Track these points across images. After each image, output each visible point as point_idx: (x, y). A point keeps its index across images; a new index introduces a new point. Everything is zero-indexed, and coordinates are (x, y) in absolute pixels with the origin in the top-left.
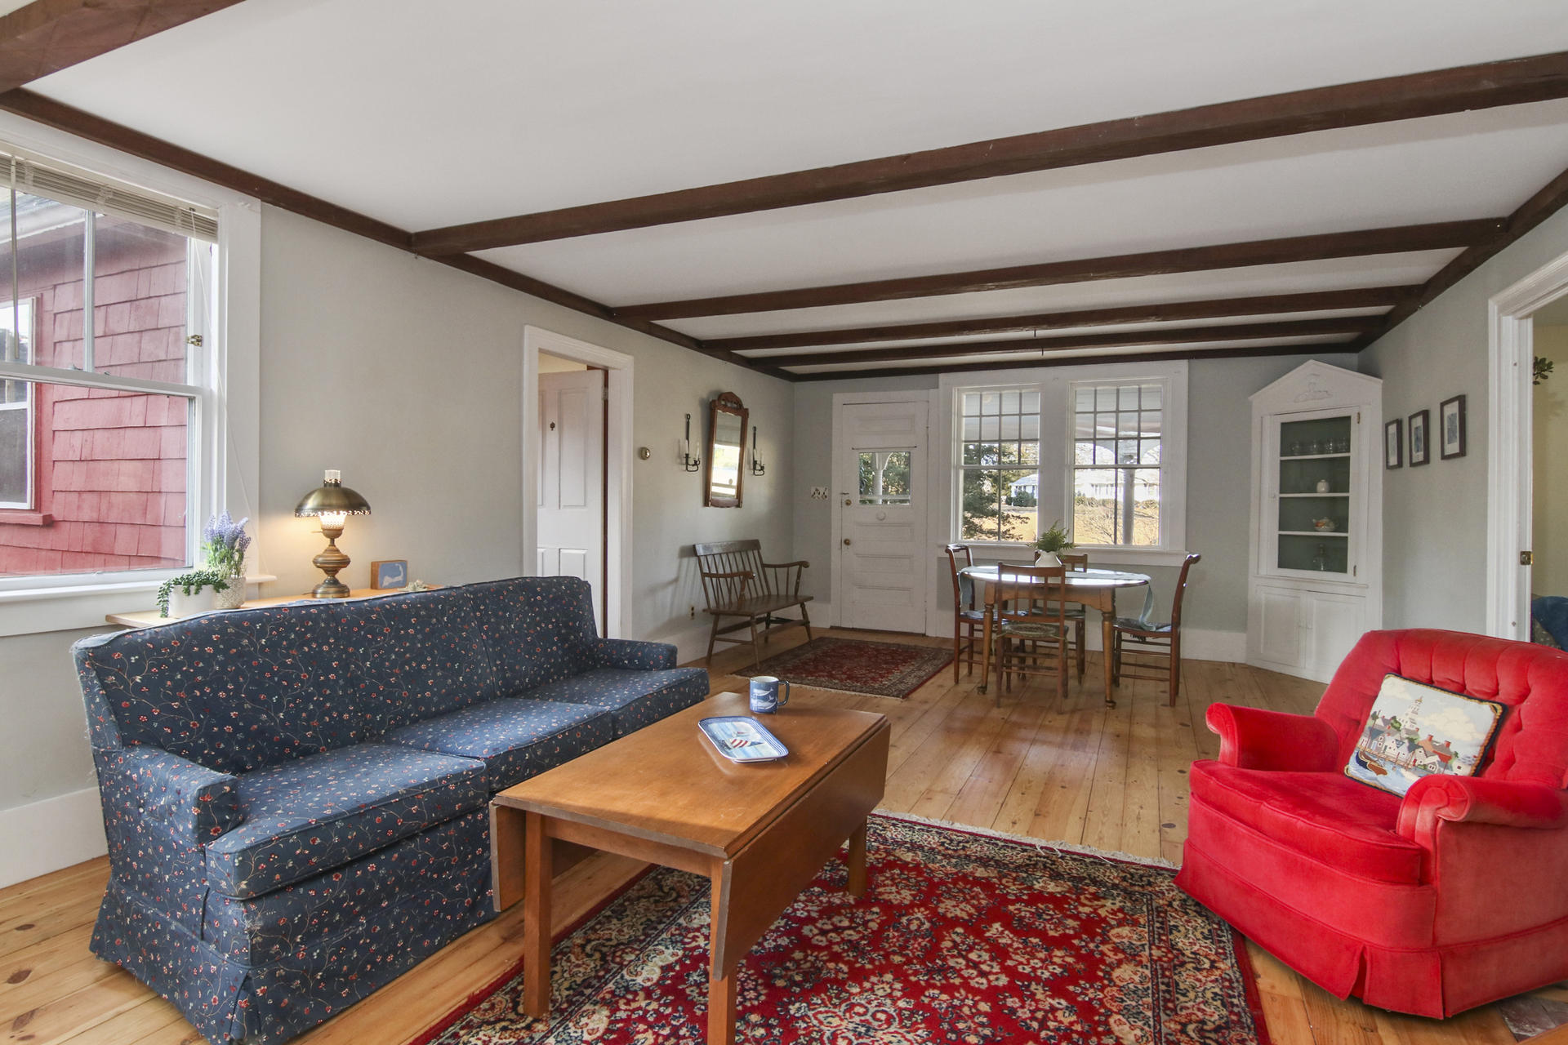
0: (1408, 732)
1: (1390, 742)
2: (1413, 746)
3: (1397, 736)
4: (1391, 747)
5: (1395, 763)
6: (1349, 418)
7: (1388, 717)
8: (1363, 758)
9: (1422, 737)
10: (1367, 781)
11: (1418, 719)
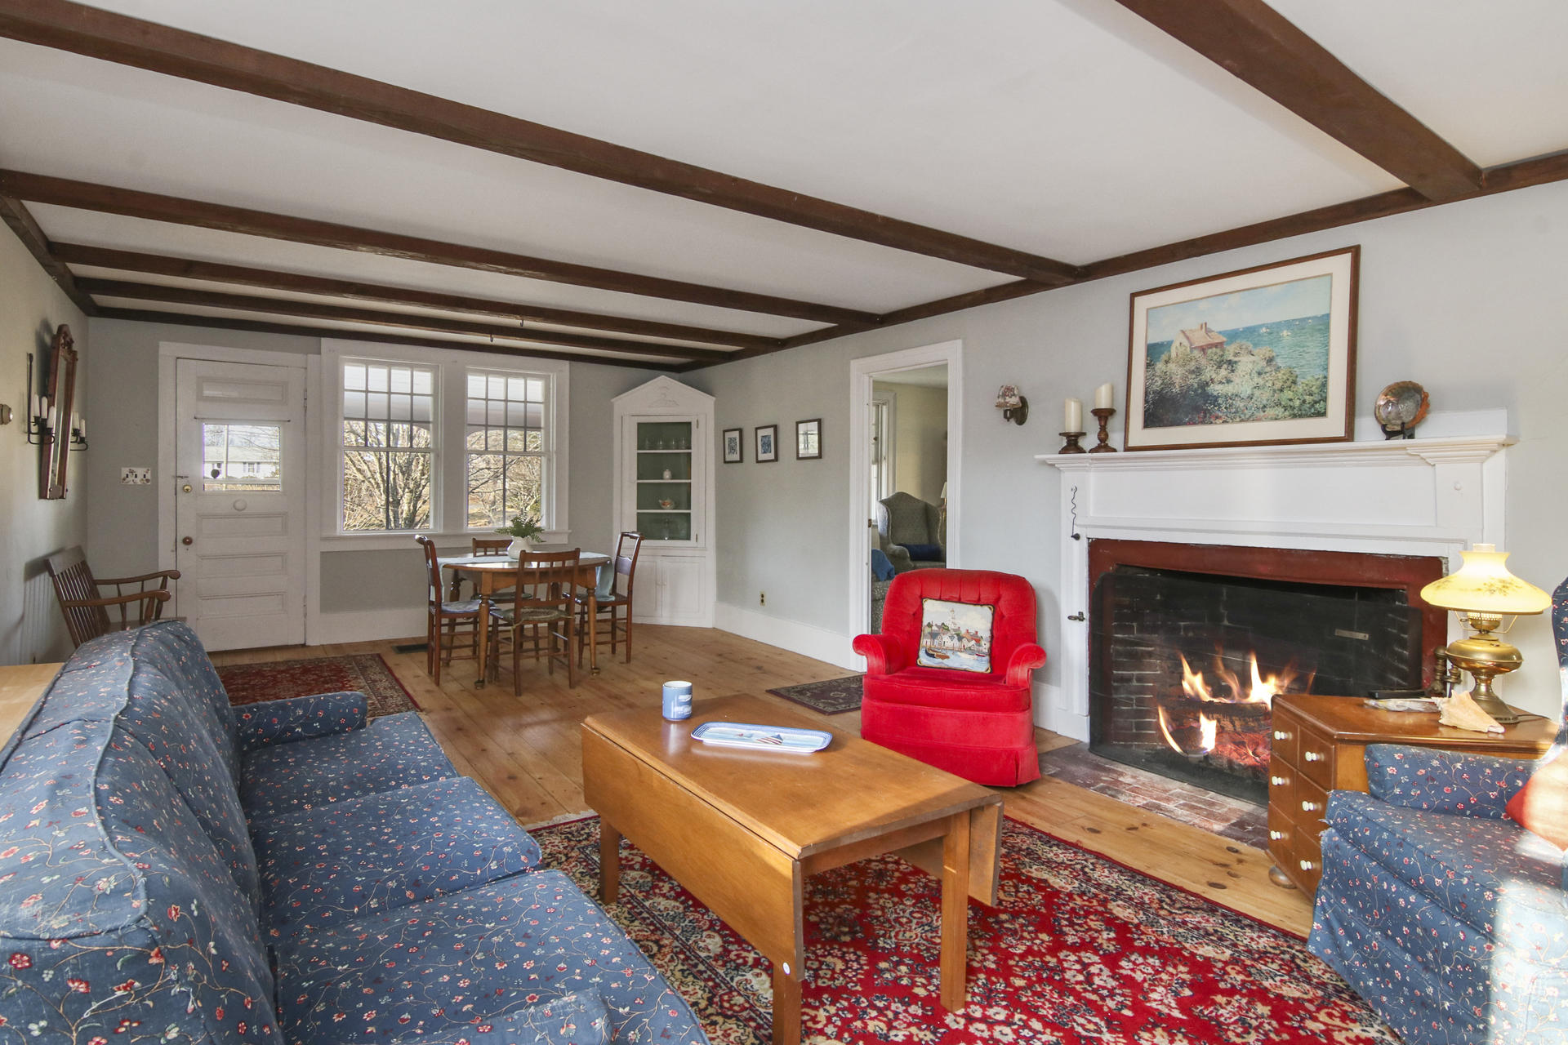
0: (954, 630)
1: (946, 638)
2: (960, 638)
3: (949, 634)
4: (947, 641)
5: (953, 650)
6: (690, 423)
7: (940, 624)
8: (931, 652)
9: (963, 632)
10: (935, 665)
11: (956, 621)
